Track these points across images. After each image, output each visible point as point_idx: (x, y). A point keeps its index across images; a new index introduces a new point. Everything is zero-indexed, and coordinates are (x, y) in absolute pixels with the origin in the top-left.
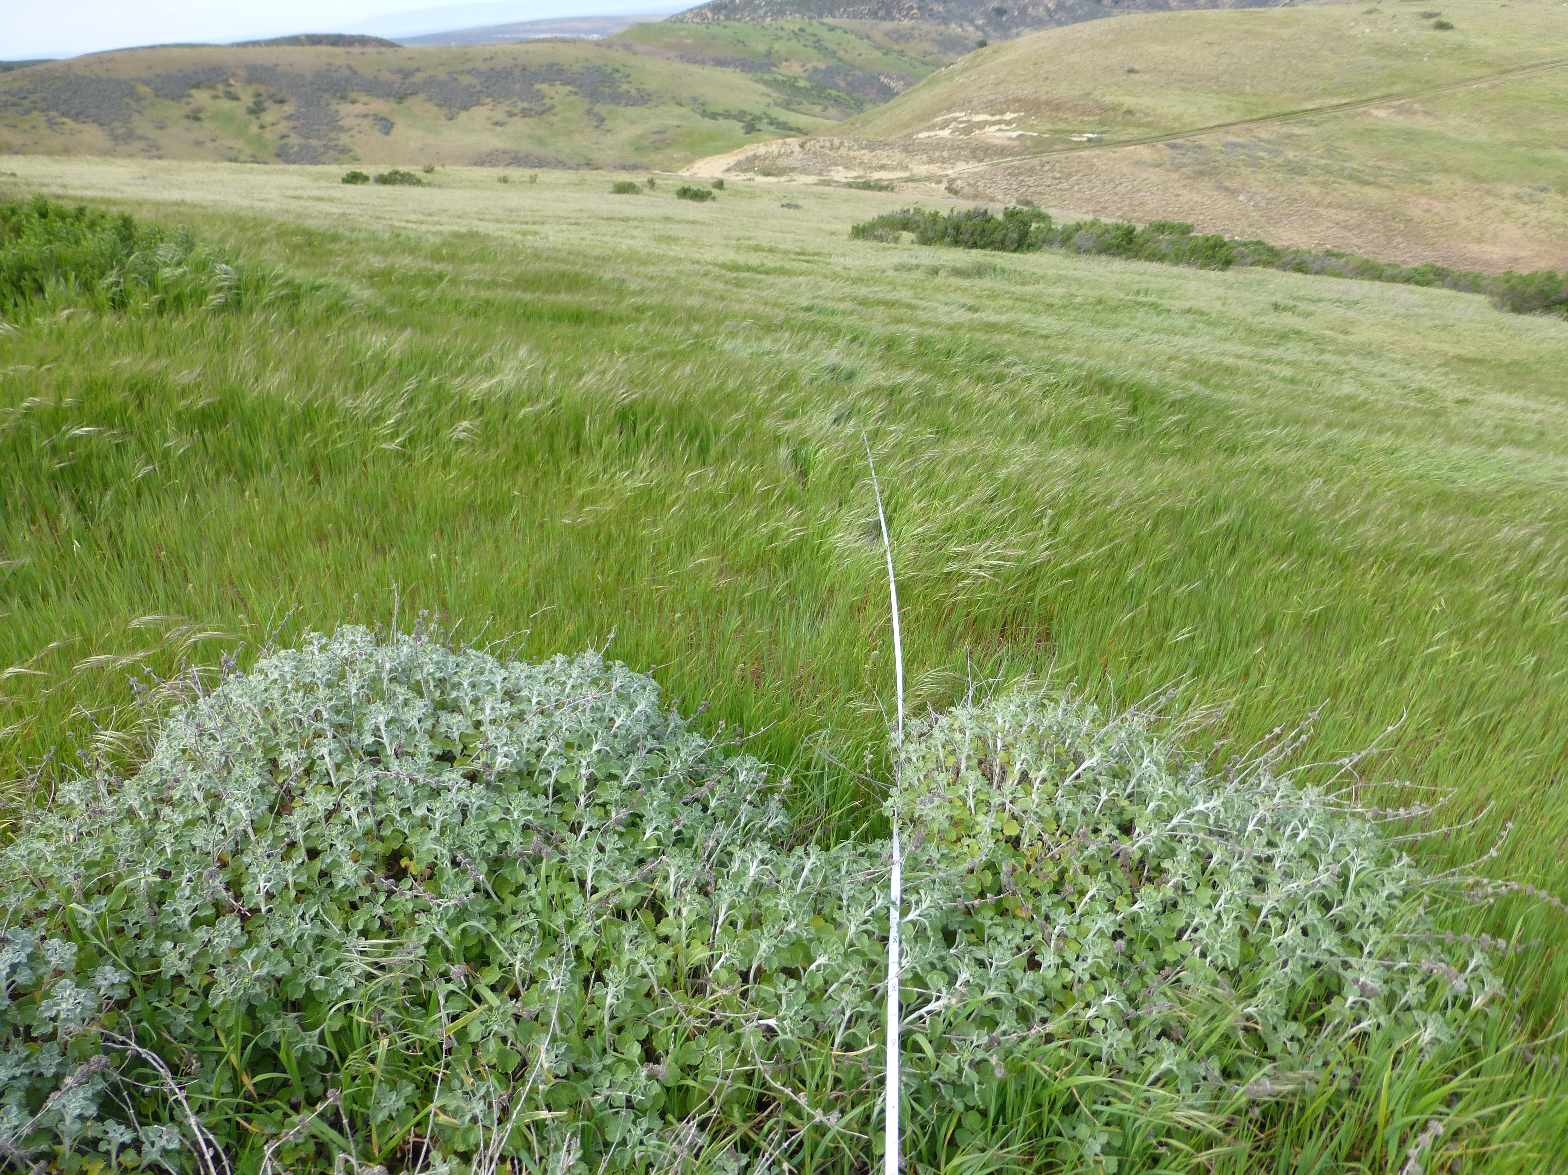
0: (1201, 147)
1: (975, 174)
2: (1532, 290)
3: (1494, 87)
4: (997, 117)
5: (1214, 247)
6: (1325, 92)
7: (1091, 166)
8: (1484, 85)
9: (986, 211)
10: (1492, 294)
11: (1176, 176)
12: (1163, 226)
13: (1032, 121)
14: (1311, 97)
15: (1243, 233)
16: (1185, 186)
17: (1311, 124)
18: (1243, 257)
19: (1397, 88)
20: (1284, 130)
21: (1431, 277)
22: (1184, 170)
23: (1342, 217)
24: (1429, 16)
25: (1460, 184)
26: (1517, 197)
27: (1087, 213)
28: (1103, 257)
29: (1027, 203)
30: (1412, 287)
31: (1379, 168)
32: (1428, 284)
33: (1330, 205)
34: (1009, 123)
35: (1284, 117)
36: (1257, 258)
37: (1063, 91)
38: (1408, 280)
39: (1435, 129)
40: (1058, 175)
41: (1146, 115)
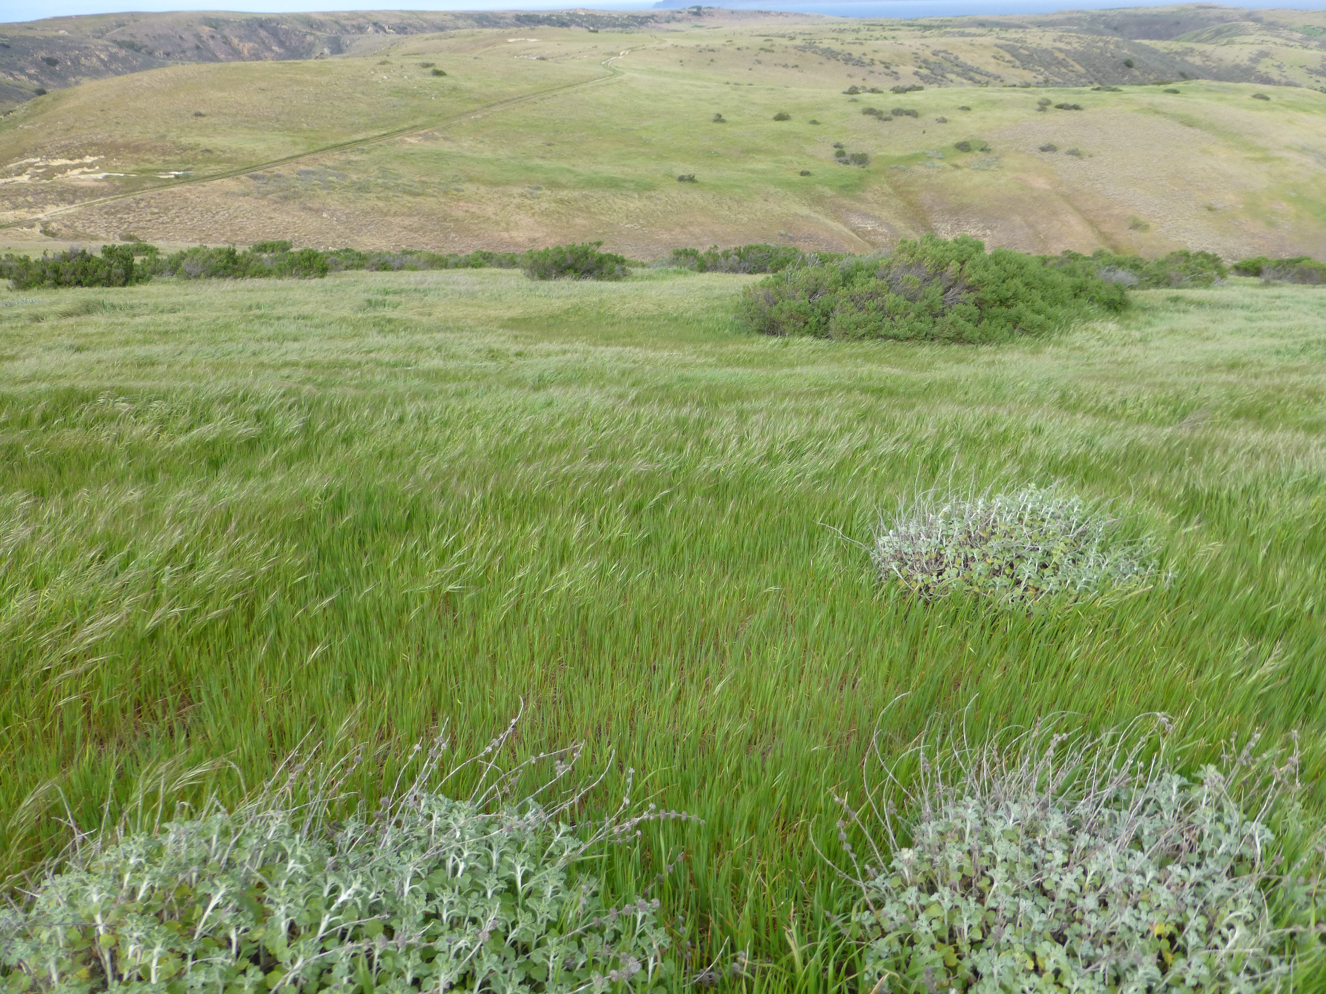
0: (279, 176)
1: (68, 215)
2: (549, 261)
3: (485, 117)
4: (77, 161)
5: (309, 259)
6: (366, 127)
7: (186, 200)
8: (479, 116)
9: (84, 252)
10: (524, 268)
11: (265, 202)
12: (265, 246)
13: (114, 162)
14: (356, 131)
15: (334, 244)
16: (275, 210)
17: (363, 151)
18: (336, 263)
19: (419, 122)
20: (343, 158)
21: (481, 260)
22: (270, 196)
23: (407, 222)
24: (427, 66)
25: (483, 189)
26: (522, 195)
27: (193, 241)
28: (214, 280)
29: (131, 238)
30: (469, 270)
31: (424, 182)
32: (481, 266)
33: (395, 214)
34: (91, 166)
35: (340, 147)
36: (350, 262)
37: (135, 134)
38: (466, 265)
39: (455, 150)
40: (156, 210)
41: (224, 152)
